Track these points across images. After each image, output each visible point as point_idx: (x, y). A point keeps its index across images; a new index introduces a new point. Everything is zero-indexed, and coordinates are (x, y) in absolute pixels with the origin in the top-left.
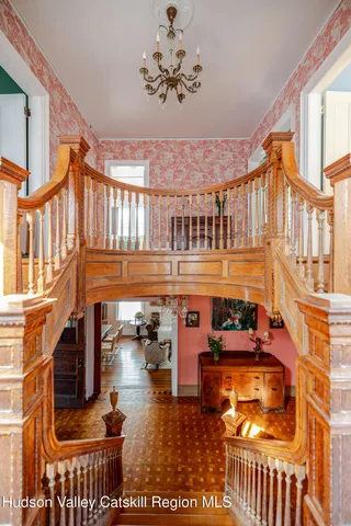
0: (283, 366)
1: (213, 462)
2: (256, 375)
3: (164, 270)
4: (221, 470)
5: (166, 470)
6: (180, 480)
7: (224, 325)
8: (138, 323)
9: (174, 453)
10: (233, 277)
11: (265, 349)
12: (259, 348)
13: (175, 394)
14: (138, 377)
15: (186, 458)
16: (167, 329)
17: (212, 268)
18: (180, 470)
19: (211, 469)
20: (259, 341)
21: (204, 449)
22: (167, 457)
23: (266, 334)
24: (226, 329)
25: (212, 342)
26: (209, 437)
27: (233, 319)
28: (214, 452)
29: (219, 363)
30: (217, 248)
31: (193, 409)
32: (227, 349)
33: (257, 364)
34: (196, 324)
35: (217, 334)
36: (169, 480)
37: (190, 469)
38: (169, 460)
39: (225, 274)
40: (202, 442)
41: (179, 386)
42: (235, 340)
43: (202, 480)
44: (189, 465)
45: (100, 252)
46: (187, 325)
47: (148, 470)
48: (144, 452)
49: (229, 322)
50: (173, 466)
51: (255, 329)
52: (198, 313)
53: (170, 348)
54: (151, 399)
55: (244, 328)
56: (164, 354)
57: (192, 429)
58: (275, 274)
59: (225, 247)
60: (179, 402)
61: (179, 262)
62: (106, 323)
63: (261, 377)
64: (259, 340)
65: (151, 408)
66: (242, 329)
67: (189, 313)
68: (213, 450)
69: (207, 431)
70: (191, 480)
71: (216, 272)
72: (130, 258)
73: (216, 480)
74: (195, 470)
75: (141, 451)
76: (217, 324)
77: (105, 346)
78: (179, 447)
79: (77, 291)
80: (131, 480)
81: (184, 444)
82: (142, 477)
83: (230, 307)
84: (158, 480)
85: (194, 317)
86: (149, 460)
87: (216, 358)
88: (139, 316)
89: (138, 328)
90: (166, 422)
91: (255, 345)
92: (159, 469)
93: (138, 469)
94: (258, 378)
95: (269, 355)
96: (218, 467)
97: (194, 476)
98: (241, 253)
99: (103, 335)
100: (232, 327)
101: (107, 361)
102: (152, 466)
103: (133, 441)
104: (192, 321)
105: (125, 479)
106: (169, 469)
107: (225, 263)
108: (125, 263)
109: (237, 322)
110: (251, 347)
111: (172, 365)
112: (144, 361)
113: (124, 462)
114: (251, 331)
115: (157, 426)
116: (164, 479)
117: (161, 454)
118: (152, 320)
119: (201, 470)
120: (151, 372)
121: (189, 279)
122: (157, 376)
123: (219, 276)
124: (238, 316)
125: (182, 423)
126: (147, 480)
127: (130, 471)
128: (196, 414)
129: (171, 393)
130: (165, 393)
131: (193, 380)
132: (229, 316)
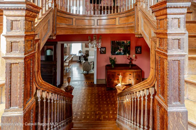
0: (141, 69)
1: (112, 110)
2: (130, 73)
3: (91, 23)
4: (115, 112)
5: (91, 113)
6: (97, 117)
7: (116, 53)
8: (79, 55)
9: (95, 106)
10: (121, 25)
11: (134, 63)
12: (131, 62)
13: (95, 83)
14: (79, 77)
15: (100, 108)
16: (92, 57)
17: (112, 22)
18: (97, 113)
19: (111, 112)
20: (131, 60)
21: (108, 105)
22: (92, 108)
23: (134, 56)
24: (117, 54)
25: (111, 60)
26: (110, 99)
27: (120, 50)
28: (112, 106)
29: (114, 69)
30: (114, 12)
31: (103, 89)
32: (118, 63)
33: (130, 69)
34: (104, 53)
35: (113, 57)
36: (93, 117)
37: (102, 113)
38: (93, 109)
39: (117, 24)
40: (107, 102)
41: (97, 79)
42: (121, 59)
43: (107, 117)
44: (101, 111)
45: (63, 12)
46: (101, 53)
47: (84, 113)
48: (82, 106)
49: (118, 51)
50: (94, 111)
51: (129, 54)
52: (105, 48)
53: (93, 64)
54: (85, 85)
55: (125, 54)
56: (91, 67)
57: (102, 97)
58: (139, 18)
59: (117, 12)
60: (97, 86)
61: (98, 20)
62: (66, 55)
63: (132, 74)
64: (131, 58)
65: (85, 89)
66: (124, 54)
67: (101, 48)
68: (112, 105)
69: (109, 97)
70: (102, 117)
71: (113, 23)
72: (77, 17)
73: (113, 117)
74: (104, 113)
75: (81, 106)
76: (113, 53)
77: (65, 64)
78: (97, 104)
79: (53, 26)
80: (76, 118)
81: (99, 103)
82: (81, 116)
83: (119, 45)
84: (88, 117)
85: (104, 50)
86: (84, 109)
87: (113, 67)
88: (80, 52)
89: (80, 57)
90: (92, 94)
91: (129, 61)
92: (88, 113)
93: (79, 113)
94: (130, 74)
95: (135, 65)
96: (114, 111)
97: (103, 115)
98: (124, 13)
99: (64, 60)
100: (120, 54)
101: (66, 71)
102: (85, 112)
103: (77, 102)
104: (103, 51)
105: (74, 118)
106: (93, 113)
107: (117, 19)
108: (74, 19)
109: (122, 51)
110: (128, 62)
111: (94, 71)
112: (82, 70)
113: (73, 111)
114: (128, 55)
115: (88, 96)
116: (90, 117)
117: (89, 107)
118: (86, 54)
119: (106, 113)
120: (85, 75)
121: (102, 27)
122: (88, 76)
123: (115, 25)
124: (122, 49)
125: (99, 94)
126: (83, 117)
127: (76, 114)
128: (104, 91)
129: (94, 83)
130: (91, 83)
131: (103, 77)
132: (118, 49)
